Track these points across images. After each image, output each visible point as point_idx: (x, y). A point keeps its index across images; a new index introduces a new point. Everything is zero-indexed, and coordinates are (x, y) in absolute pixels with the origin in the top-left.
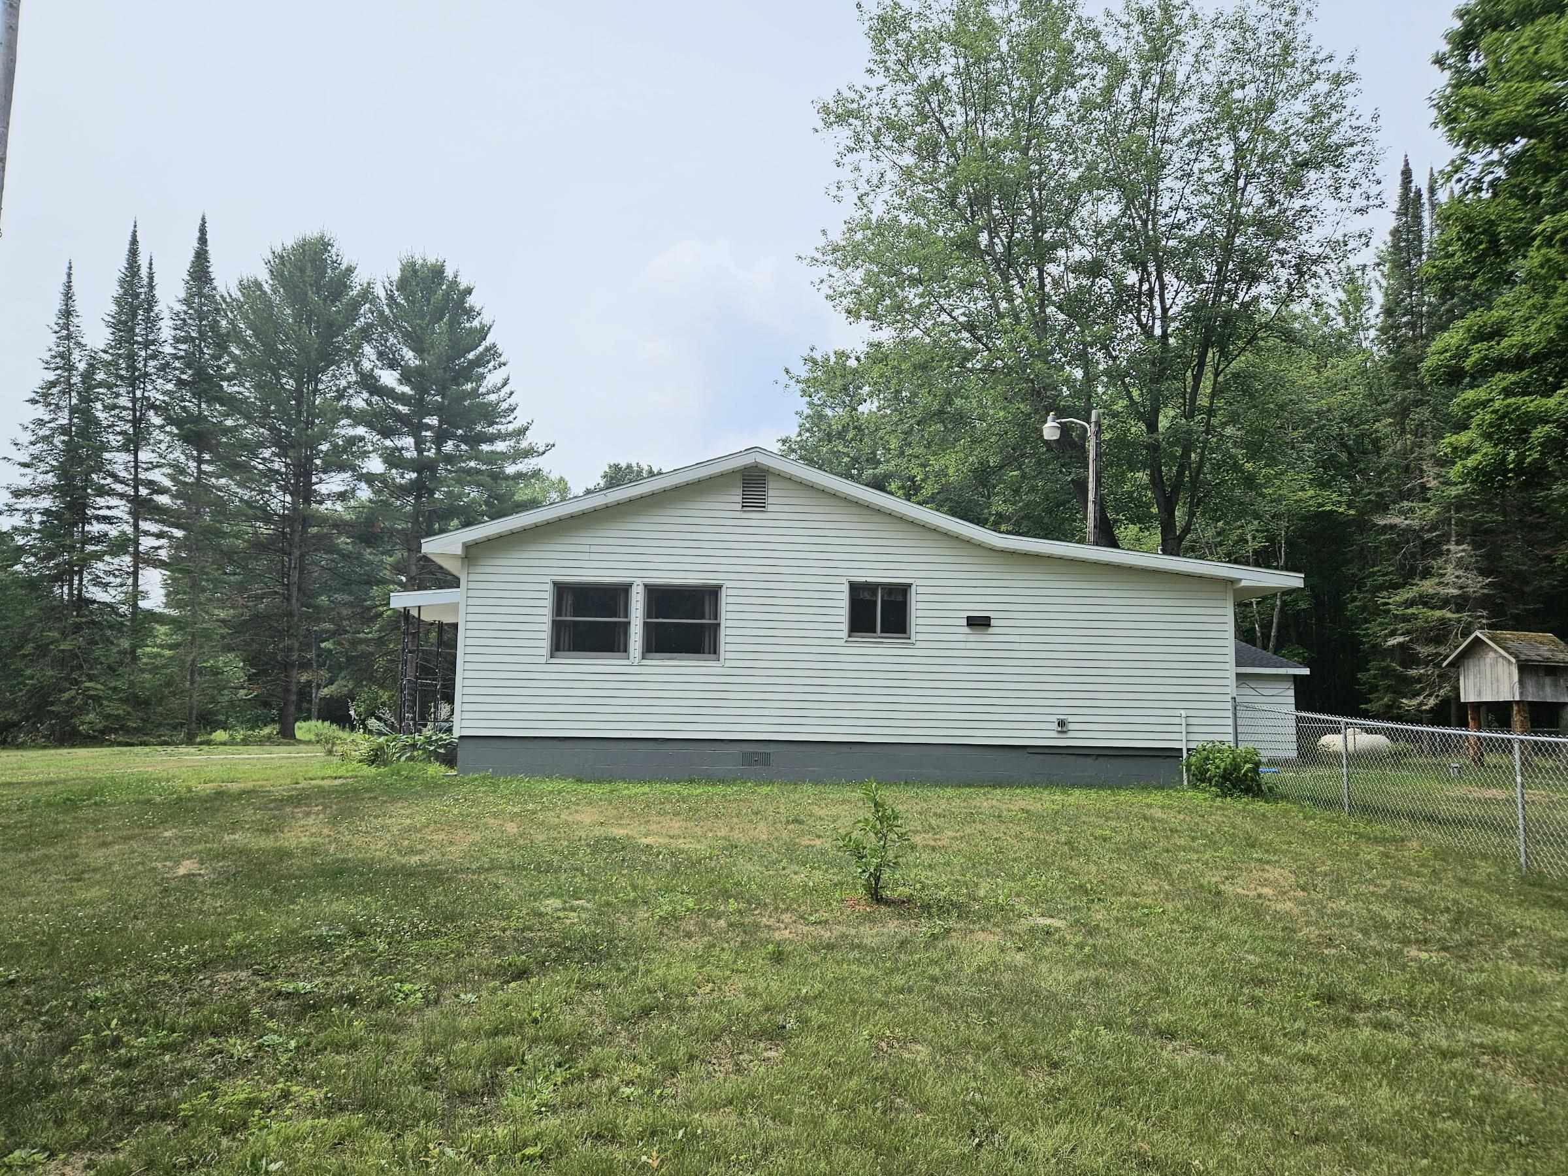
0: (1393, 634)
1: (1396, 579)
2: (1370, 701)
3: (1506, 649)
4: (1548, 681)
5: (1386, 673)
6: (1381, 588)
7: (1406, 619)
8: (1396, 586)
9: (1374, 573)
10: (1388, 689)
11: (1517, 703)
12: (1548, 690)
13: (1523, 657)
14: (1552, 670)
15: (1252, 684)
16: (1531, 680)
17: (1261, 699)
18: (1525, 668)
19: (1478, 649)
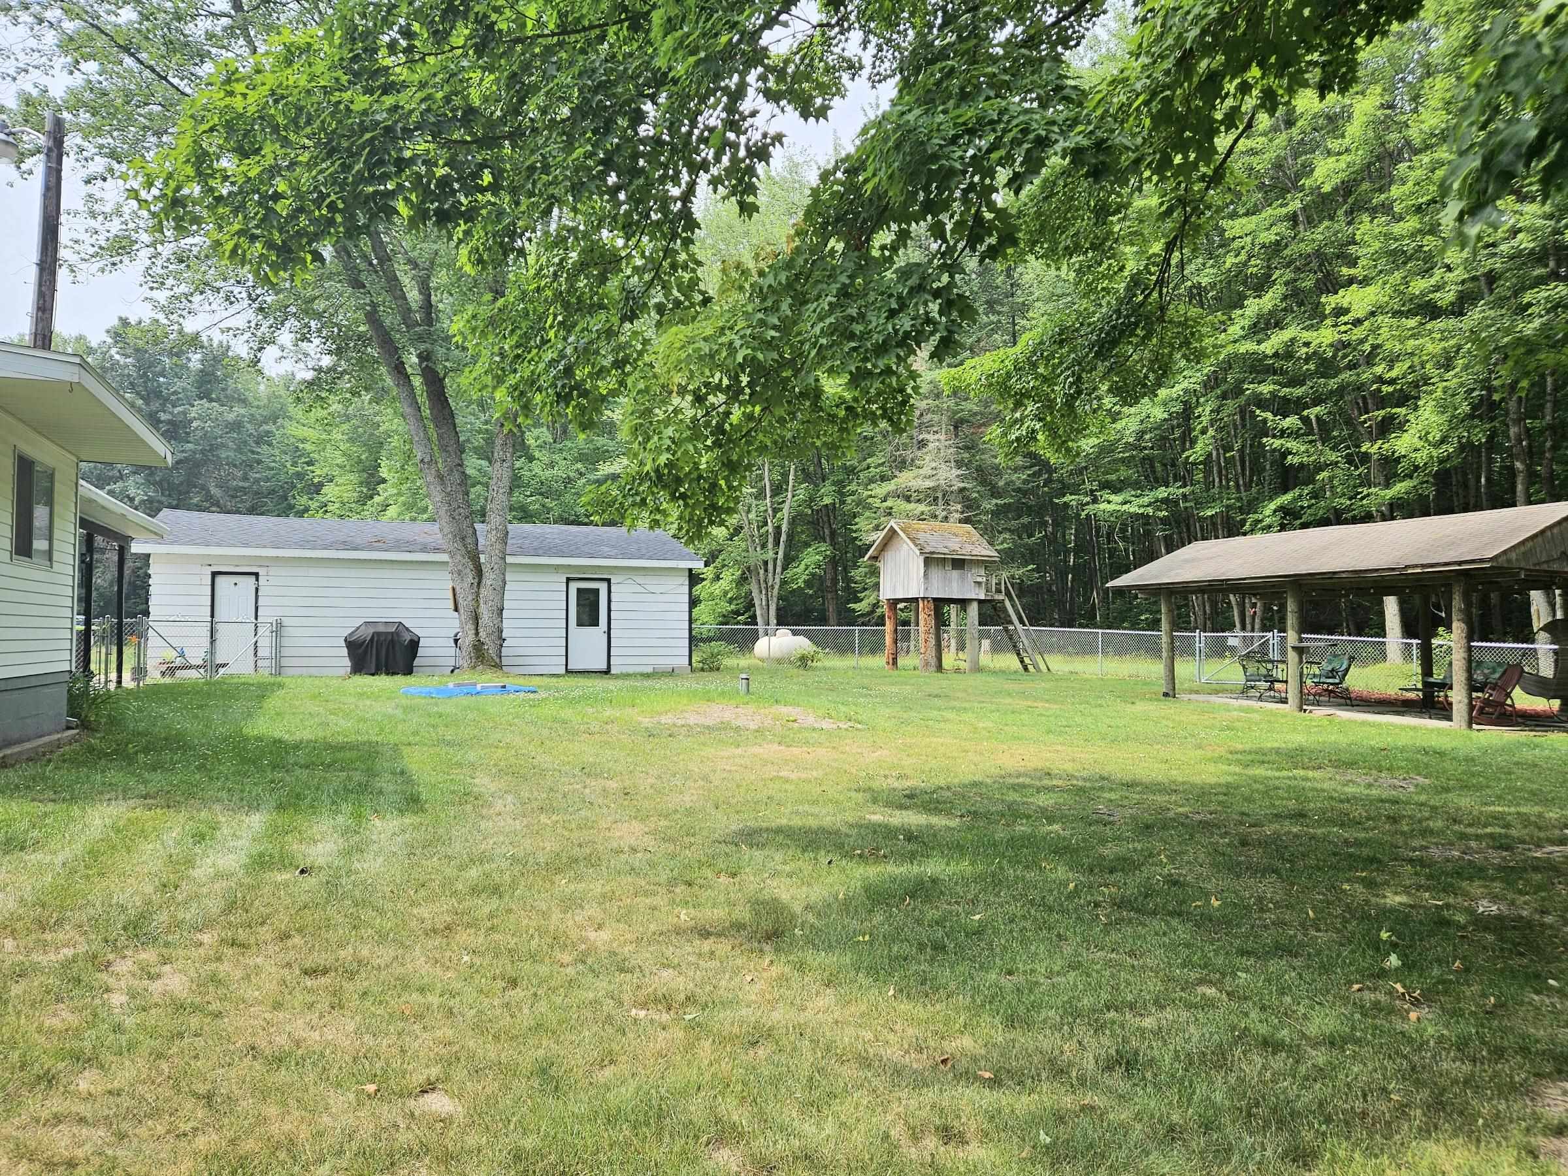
1: (887, 470)
3: (913, 540)
4: (955, 574)
6: (872, 480)
9: (869, 466)
11: (923, 599)
12: (955, 585)
13: (928, 550)
14: (959, 564)
15: (640, 580)
16: (936, 573)
17: (650, 597)
18: (931, 561)
19: (895, 541)
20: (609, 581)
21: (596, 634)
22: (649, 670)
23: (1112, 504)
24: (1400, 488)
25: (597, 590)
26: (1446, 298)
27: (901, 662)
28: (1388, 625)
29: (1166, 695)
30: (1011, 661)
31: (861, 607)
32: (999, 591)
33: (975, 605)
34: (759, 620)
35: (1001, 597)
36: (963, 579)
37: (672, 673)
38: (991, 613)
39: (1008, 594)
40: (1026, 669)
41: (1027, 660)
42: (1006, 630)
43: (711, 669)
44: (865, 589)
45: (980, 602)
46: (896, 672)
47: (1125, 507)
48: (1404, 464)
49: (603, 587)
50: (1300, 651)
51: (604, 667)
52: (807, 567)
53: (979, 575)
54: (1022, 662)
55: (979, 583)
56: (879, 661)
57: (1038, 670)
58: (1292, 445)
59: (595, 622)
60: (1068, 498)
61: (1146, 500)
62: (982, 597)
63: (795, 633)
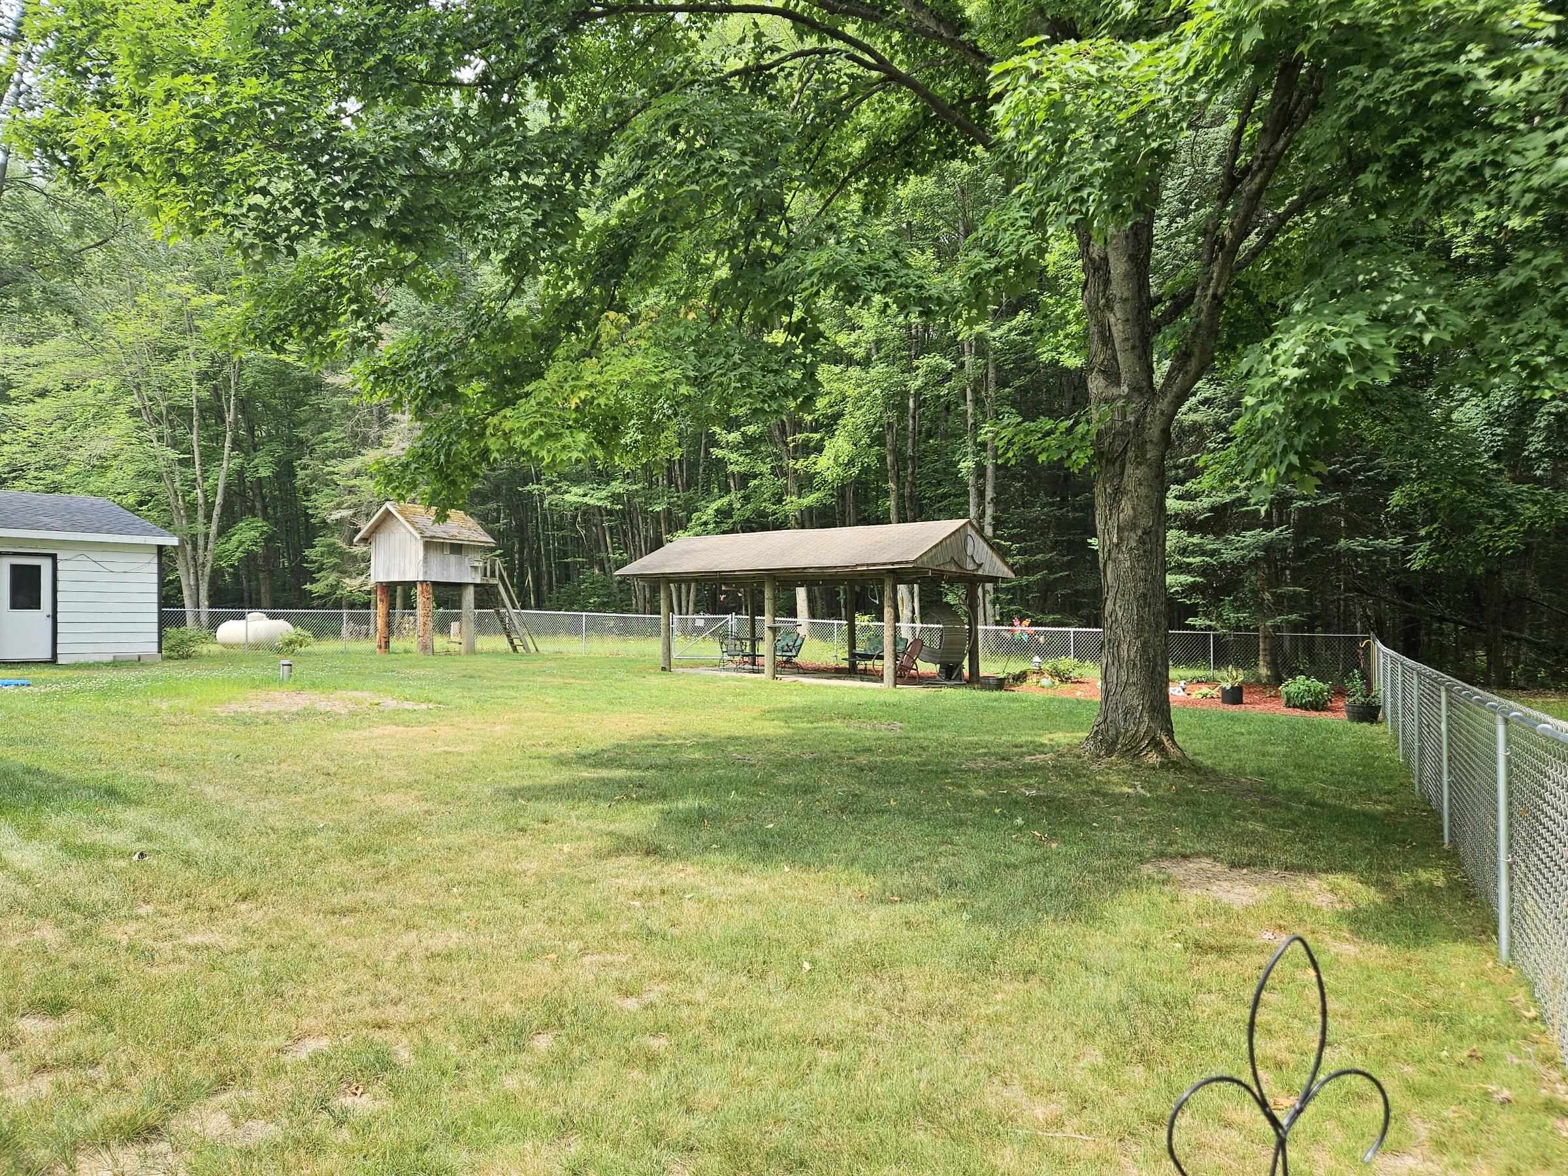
0: (339, 506)
1: (347, 446)
2: (314, 581)
3: (412, 524)
4: (453, 558)
5: (332, 550)
6: (332, 455)
7: (351, 491)
8: (346, 455)
9: (325, 440)
10: (335, 567)
11: (422, 582)
12: (453, 569)
13: (428, 534)
14: (457, 548)
15: (97, 556)
16: (435, 558)
17: (111, 577)
18: (430, 545)
19: (390, 524)
20: (54, 557)
21: (37, 620)
22: (109, 658)
23: (574, 495)
24: (810, 499)
25: (38, 568)
26: (859, 353)
27: (394, 644)
28: (799, 607)
29: (664, 669)
30: (501, 643)
31: (317, 588)
32: (493, 575)
33: (471, 590)
34: (187, 602)
35: (495, 581)
36: (460, 564)
37: (139, 661)
38: (486, 596)
39: (501, 578)
40: (515, 649)
41: (516, 642)
42: (498, 613)
43: (182, 657)
44: (320, 570)
45: (476, 585)
46: (389, 657)
47: (586, 499)
48: (818, 479)
49: (46, 566)
50: (774, 630)
51: (47, 655)
52: (241, 543)
53: (477, 560)
54: (512, 643)
55: (475, 568)
56: (372, 645)
57: (528, 651)
58: (734, 457)
59: (36, 605)
60: (531, 487)
61: (604, 494)
62: (478, 581)
63: (272, 617)
